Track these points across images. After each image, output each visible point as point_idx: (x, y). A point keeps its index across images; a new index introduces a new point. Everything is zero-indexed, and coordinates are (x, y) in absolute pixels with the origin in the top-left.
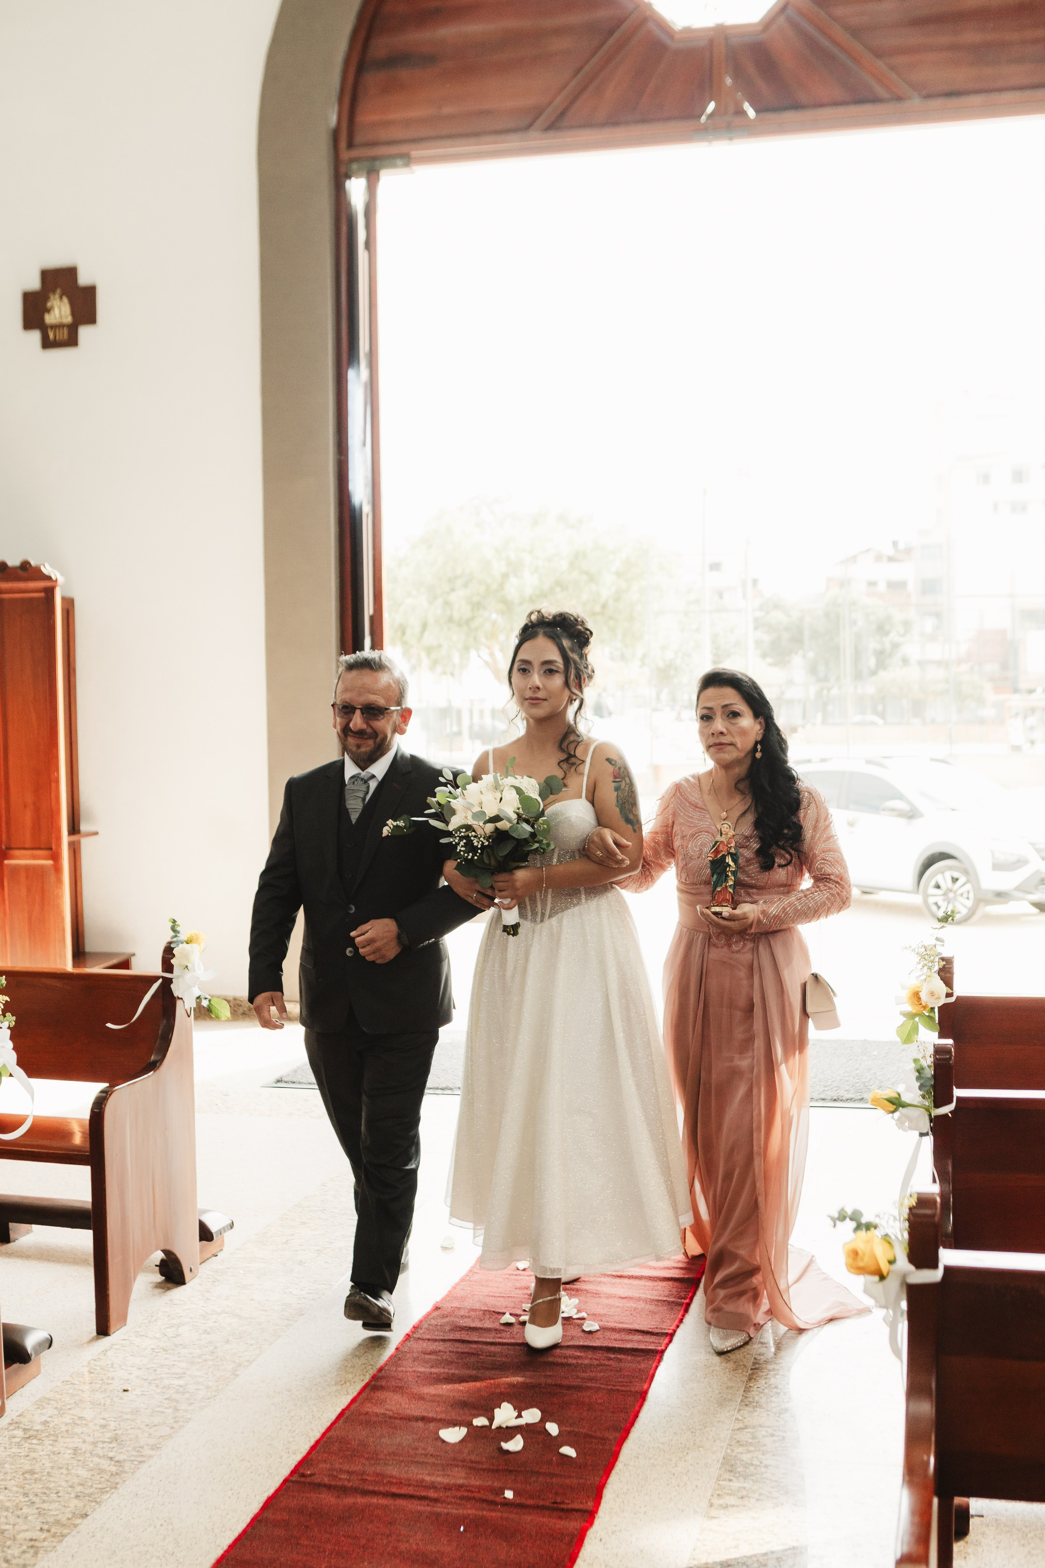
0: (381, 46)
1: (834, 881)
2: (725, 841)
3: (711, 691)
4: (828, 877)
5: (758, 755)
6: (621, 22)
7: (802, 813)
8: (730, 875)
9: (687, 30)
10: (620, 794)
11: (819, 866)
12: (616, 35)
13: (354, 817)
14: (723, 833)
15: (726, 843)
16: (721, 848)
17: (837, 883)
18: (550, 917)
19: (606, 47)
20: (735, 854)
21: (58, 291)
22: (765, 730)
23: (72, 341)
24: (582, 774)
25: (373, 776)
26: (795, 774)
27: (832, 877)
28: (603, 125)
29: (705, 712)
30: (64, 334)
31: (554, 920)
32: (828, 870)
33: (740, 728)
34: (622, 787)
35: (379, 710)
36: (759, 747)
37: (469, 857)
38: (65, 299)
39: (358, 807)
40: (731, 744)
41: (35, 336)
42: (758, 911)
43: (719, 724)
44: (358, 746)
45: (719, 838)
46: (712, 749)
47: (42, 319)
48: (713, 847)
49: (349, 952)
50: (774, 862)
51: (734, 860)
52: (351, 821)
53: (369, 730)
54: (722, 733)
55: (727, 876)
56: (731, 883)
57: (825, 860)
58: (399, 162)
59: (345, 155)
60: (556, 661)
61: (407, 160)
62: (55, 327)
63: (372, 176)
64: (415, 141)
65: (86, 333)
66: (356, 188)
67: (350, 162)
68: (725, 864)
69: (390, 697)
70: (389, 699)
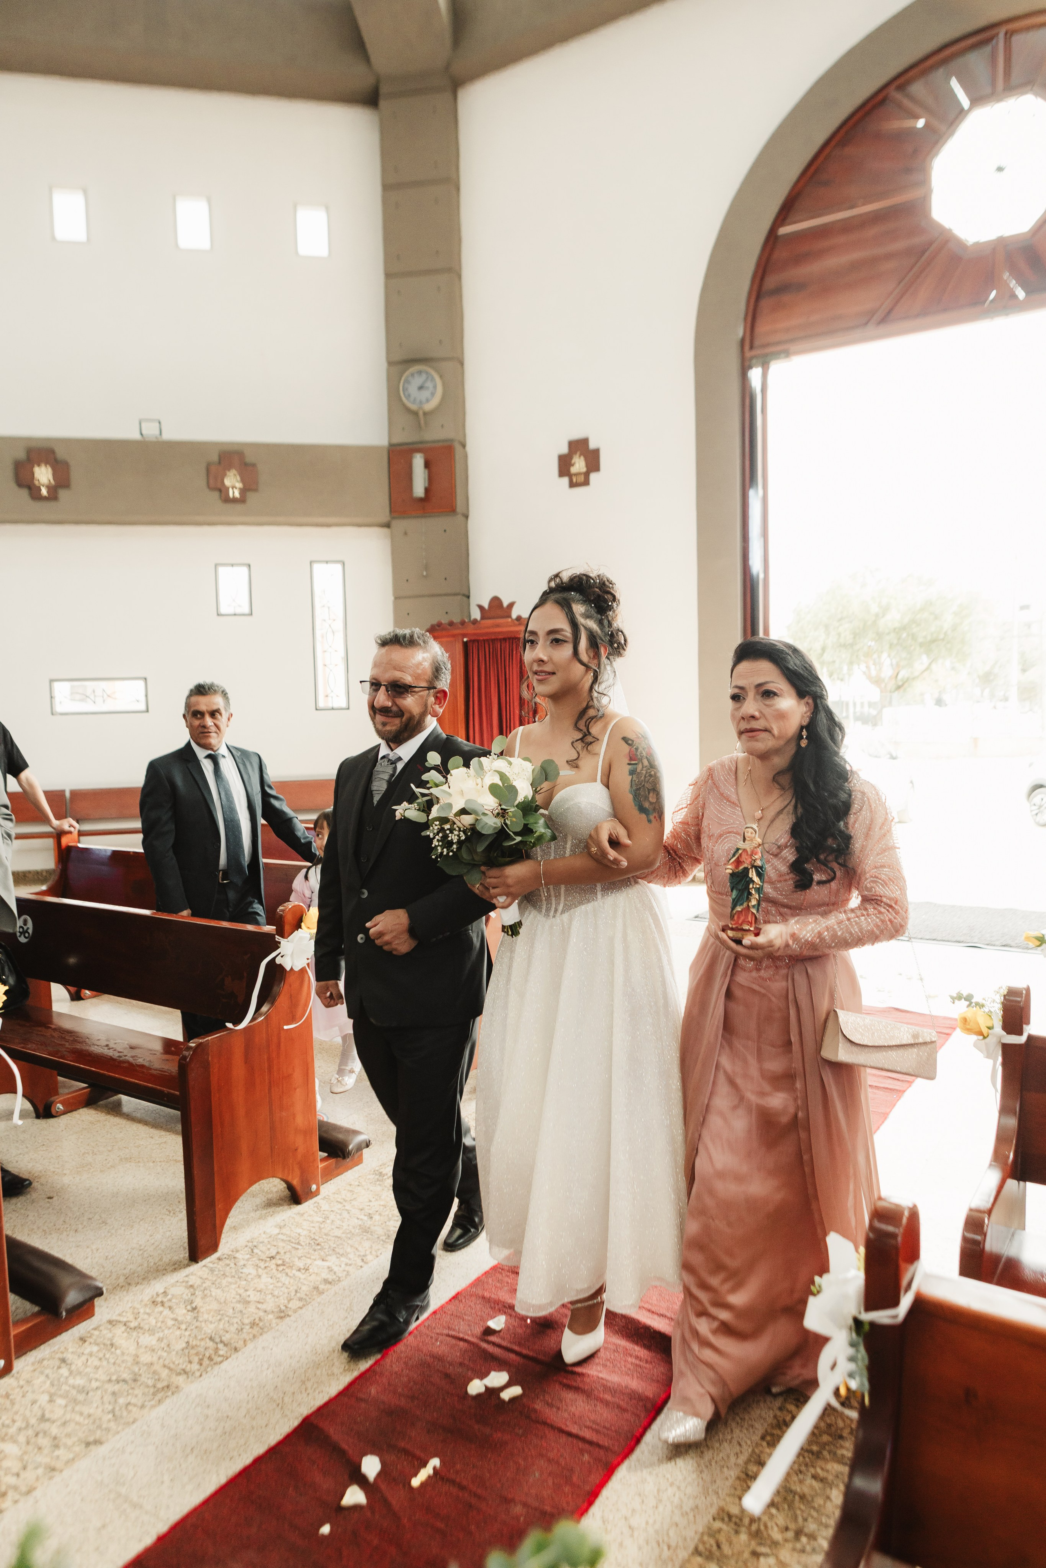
0: (771, 281)
1: (885, 904)
2: (749, 850)
3: (744, 666)
4: (879, 898)
5: (804, 743)
6: (931, 244)
7: (852, 818)
8: (753, 892)
9: (977, 244)
10: (635, 779)
11: (868, 885)
12: (927, 254)
13: (376, 798)
14: (747, 838)
15: (749, 853)
16: (743, 859)
17: (891, 906)
18: (563, 912)
19: (918, 265)
20: (761, 868)
21: (578, 453)
22: (813, 713)
23: (586, 482)
25: (400, 759)
26: (848, 768)
27: (884, 899)
28: (917, 316)
29: (736, 691)
30: (581, 479)
31: (567, 915)
32: (879, 890)
33: (777, 710)
34: (640, 771)
35: (404, 688)
36: (804, 733)
37: (445, 853)
38: (582, 458)
39: (381, 789)
40: (766, 730)
41: (565, 480)
42: (786, 933)
43: (751, 706)
44: (384, 724)
45: (741, 845)
46: (744, 736)
47: (569, 471)
48: (734, 855)
49: (360, 938)
50: (812, 879)
51: (759, 875)
52: (373, 803)
53: (395, 709)
54: (753, 717)
55: (750, 894)
56: (754, 902)
57: (877, 878)
58: (783, 355)
59: (748, 354)
60: (562, 630)
61: (787, 354)
62: (576, 474)
63: (765, 366)
64: (792, 341)
65: (593, 476)
66: (755, 375)
67: (751, 358)
68: (748, 879)
69: (419, 675)
70: (417, 677)
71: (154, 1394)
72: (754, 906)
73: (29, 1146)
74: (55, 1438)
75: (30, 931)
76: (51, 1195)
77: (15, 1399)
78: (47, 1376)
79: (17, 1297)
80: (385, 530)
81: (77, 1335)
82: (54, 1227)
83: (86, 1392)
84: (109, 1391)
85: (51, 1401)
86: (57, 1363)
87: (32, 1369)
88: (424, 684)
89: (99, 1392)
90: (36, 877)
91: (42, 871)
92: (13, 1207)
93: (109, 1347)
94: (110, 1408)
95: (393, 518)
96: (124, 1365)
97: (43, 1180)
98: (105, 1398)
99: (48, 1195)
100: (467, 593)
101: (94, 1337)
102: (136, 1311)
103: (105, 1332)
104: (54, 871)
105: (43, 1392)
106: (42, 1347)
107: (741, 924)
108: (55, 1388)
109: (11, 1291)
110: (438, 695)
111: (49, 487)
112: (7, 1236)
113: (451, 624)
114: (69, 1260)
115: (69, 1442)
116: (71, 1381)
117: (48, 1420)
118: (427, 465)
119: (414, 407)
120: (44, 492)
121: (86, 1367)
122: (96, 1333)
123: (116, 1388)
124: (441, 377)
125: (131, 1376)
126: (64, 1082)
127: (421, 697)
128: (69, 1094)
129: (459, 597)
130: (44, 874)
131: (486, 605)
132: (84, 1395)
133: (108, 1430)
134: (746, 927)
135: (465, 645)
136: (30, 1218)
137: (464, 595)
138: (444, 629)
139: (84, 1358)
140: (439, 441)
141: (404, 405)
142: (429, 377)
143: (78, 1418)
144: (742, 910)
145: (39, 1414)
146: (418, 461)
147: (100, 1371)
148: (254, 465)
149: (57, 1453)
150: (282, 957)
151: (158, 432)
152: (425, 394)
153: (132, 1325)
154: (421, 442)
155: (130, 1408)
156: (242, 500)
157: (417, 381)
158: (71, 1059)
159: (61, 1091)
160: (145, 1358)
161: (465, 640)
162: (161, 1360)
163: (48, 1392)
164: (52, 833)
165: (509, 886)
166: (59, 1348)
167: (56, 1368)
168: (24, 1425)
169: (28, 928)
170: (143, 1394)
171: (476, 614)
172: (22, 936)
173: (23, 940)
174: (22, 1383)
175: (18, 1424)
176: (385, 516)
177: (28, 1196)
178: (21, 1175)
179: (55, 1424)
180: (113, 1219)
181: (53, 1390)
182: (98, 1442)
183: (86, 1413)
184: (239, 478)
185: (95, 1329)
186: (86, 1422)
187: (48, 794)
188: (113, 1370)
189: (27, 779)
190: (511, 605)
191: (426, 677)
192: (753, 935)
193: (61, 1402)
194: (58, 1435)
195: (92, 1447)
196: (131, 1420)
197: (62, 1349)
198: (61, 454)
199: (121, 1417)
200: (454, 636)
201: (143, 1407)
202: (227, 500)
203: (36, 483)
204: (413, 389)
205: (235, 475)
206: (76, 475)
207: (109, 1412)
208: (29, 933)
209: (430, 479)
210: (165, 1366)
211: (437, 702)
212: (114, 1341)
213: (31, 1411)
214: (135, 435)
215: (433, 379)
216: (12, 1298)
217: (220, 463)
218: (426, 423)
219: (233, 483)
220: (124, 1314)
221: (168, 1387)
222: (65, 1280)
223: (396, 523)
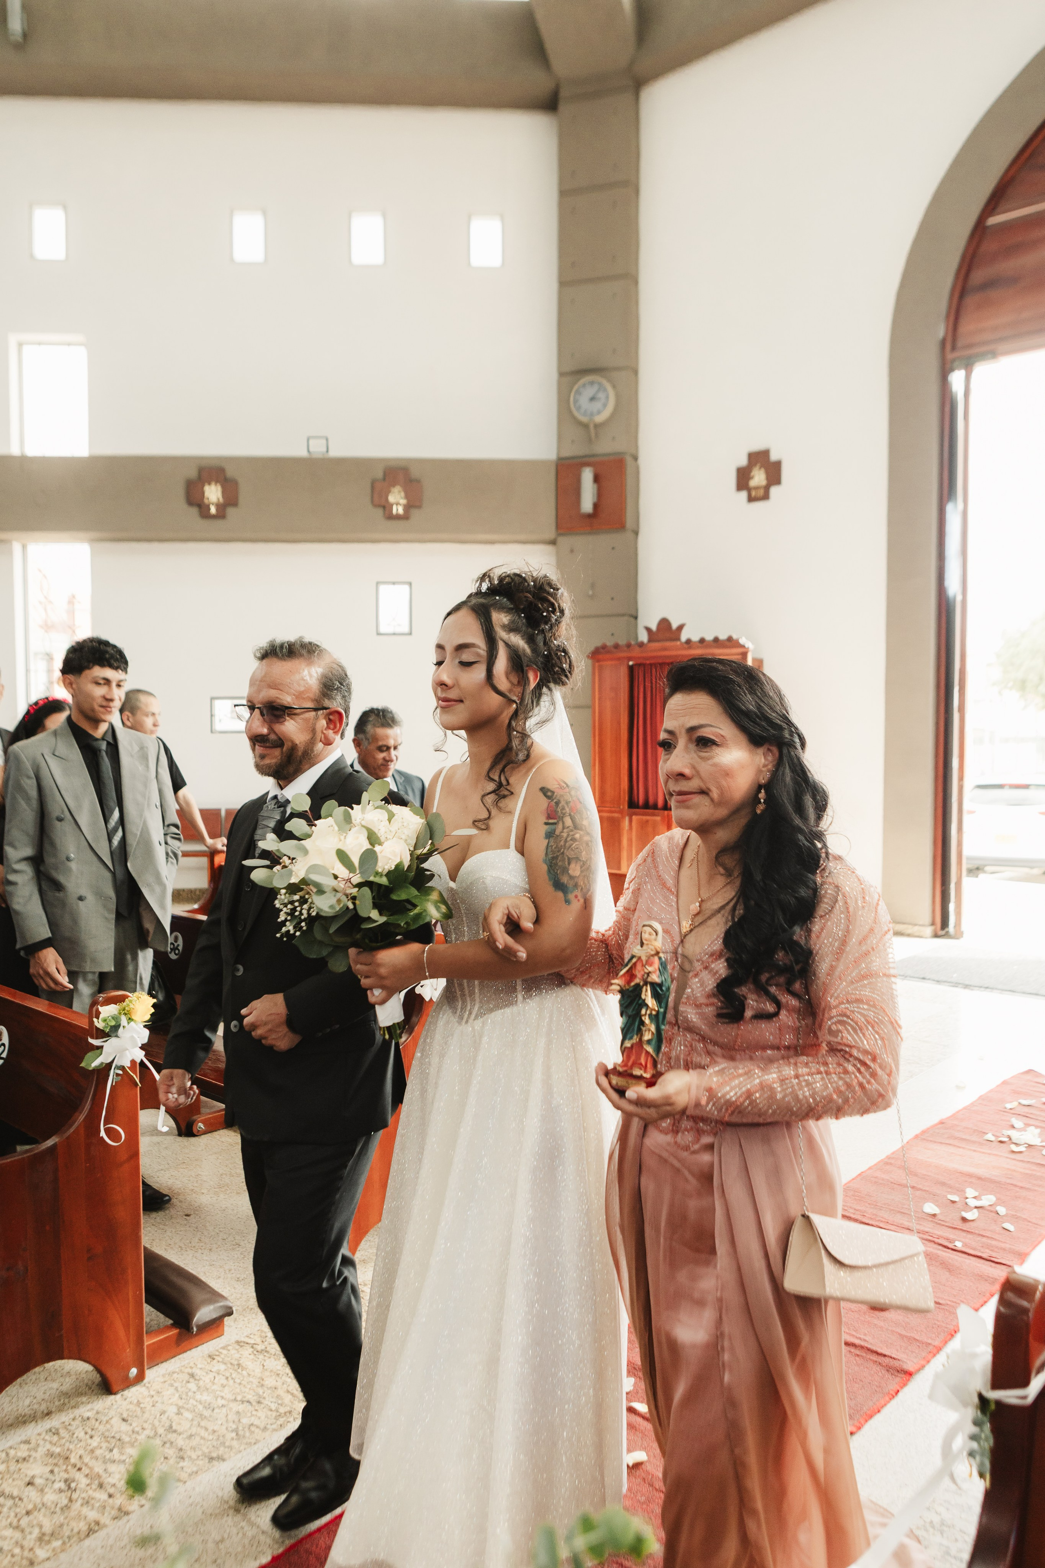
0: (978, 276)
1: (856, 1059)
2: (644, 958)
3: (675, 701)
4: (847, 1049)
5: (760, 810)
8: (647, 1020)
10: (552, 843)
11: (833, 1027)
14: (643, 941)
15: (645, 962)
16: (636, 971)
18: (476, 1018)
20: (660, 985)
21: (758, 465)
23: (766, 497)
24: (510, 813)
27: (855, 1053)
30: (761, 492)
31: (479, 1022)
32: (851, 1037)
33: (717, 765)
34: (557, 833)
35: (283, 710)
36: (763, 795)
38: (762, 470)
40: (701, 793)
41: (744, 494)
42: (697, 1087)
43: (680, 759)
45: (636, 950)
47: (747, 484)
48: (627, 965)
49: (234, 1026)
50: (743, 1010)
51: (656, 996)
53: (272, 737)
54: (682, 775)
55: (642, 1023)
56: (648, 1036)
57: (848, 1017)
58: (989, 356)
59: (950, 356)
60: (474, 646)
61: (994, 354)
62: (757, 488)
63: (968, 367)
64: (1002, 340)
65: (774, 490)
66: (957, 379)
67: (953, 361)
68: (640, 1001)
69: (301, 693)
70: (299, 696)
71: (276, 1418)
72: (649, 1042)
73: (170, 1162)
74: (181, 1450)
75: (180, 948)
76: (188, 1213)
77: (145, 1408)
78: (176, 1389)
79: (152, 1309)
80: (550, 548)
81: (207, 1352)
82: (190, 1245)
83: (212, 1409)
84: (234, 1410)
85: (179, 1413)
86: (187, 1377)
87: (162, 1380)
88: (310, 705)
89: (224, 1410)
90: (189, 896)
91: (196, 890)
92: (152, 1221)
93: (236, 1367)
94: (234, 1426)
95: (560, 535)
96: (249, 1386)
97: (181, 1197)
98: (230, 1417)
99: (186, 1213)
100: (634, 614)
101: (222, 1356)
102: (263, 1334)
103: (233, 1352)
104: (207, 890)
105: (172, 1404)
106: (173, 1360)
107: (631, 1068)
108: (183, 1401)
109: (146, 1302)
110: (331, 717)
111: (218, 506)
112: (145, 1248)
113: (616, 646)
114: (203, 1278)
115: (194, 1456)
116: (198, 1397)
117: (175, 1431)
118: (597, 479)
119: (584, 419)
120: (213, 510)
121: (213, 1383)
122: (224, 1352)
123: (241, 1407)
124: (614, 387)
125: (255, 1398)
126: (206, 1102)
127: (307, 720)
128: (210, 1114)
129: (626, 618)
130: (198, 893)
131: (654, 627)
132: (210, 1411)
133: (231, 1447)
134: (637, 1072)
135: (631, 669)
136: (168, 1233)
137: (631, 616)
138: (609, 652)
139: (211, 1375)
140: (610, 454)
141: (574, 418)
142: (601, 388)
143: (203, 1433)
144: (632, 1046)
145: (167, 1425)
146: (587, 476)
147: (226, 1390)
148: (418, 481)
149: (182, 1464)
150: (422, 986)
151: (325, 450)
152: (597, 405)
153: (259, 1348)
154: (593, 456)
155: (253, 1428)
156: (405, 517)
157: (589, 392)
158: (213, 1077)
159: (203, 1110)
160: (270, 1382)
161: (631, 663)
162: (285, 1386)
163: (177, 1405)
164: (205, 851)
165: (382, 978)
166: (189, 1363)
167: (184, 1382)
168: (152, 1434)
169: (178, 945)
170: (267, 1417)
171: (643, 637)
172: (173, 953)
173: (173, 956)
174: (152, 1393)
175: (147, 1432)
176: (551, 534)
177: (167, 1212)
178: (161, 1191)
179: (181, 1436)
180: (246, 1242)
181: (181, 1403)
182: (221, 1459)
183: (210, 1429)
184: (403, 494)
185: (223, 1348)
186: (211, 1437)
187: (204, 813)
188: (238, 1390)
189: (184, 797)
190: (681, 628)
191: (311, 695)
192: (644, 1085)
193: (188, 1415)
194: (184, 1448)
195: (215, 1463)
196: (253, 1441)
197: (192, 1364)
198: (230, 472)
199: (244, 1437)
200: (619, 659)
201: (265, 1429)
202: (391, 517)
203: (206, 501)
204: (584, 401)
205: (399, 492)
206: (245, 494)
207: (232, 1431)
208: (179, 950)
209: (600, 494)
210: (288, 1392)
211: (332, 726)
212: (241, 1362)
213: (160, 1422)
214: (302, 453)
215: (605, 390)
216: (147, 1308)
217: (384, 479)
218: (597, 435)
219: (397, 500)
220: (252, 1336)
221: (290, 1412)
222: (197, 1295)
223: (562, 540)
